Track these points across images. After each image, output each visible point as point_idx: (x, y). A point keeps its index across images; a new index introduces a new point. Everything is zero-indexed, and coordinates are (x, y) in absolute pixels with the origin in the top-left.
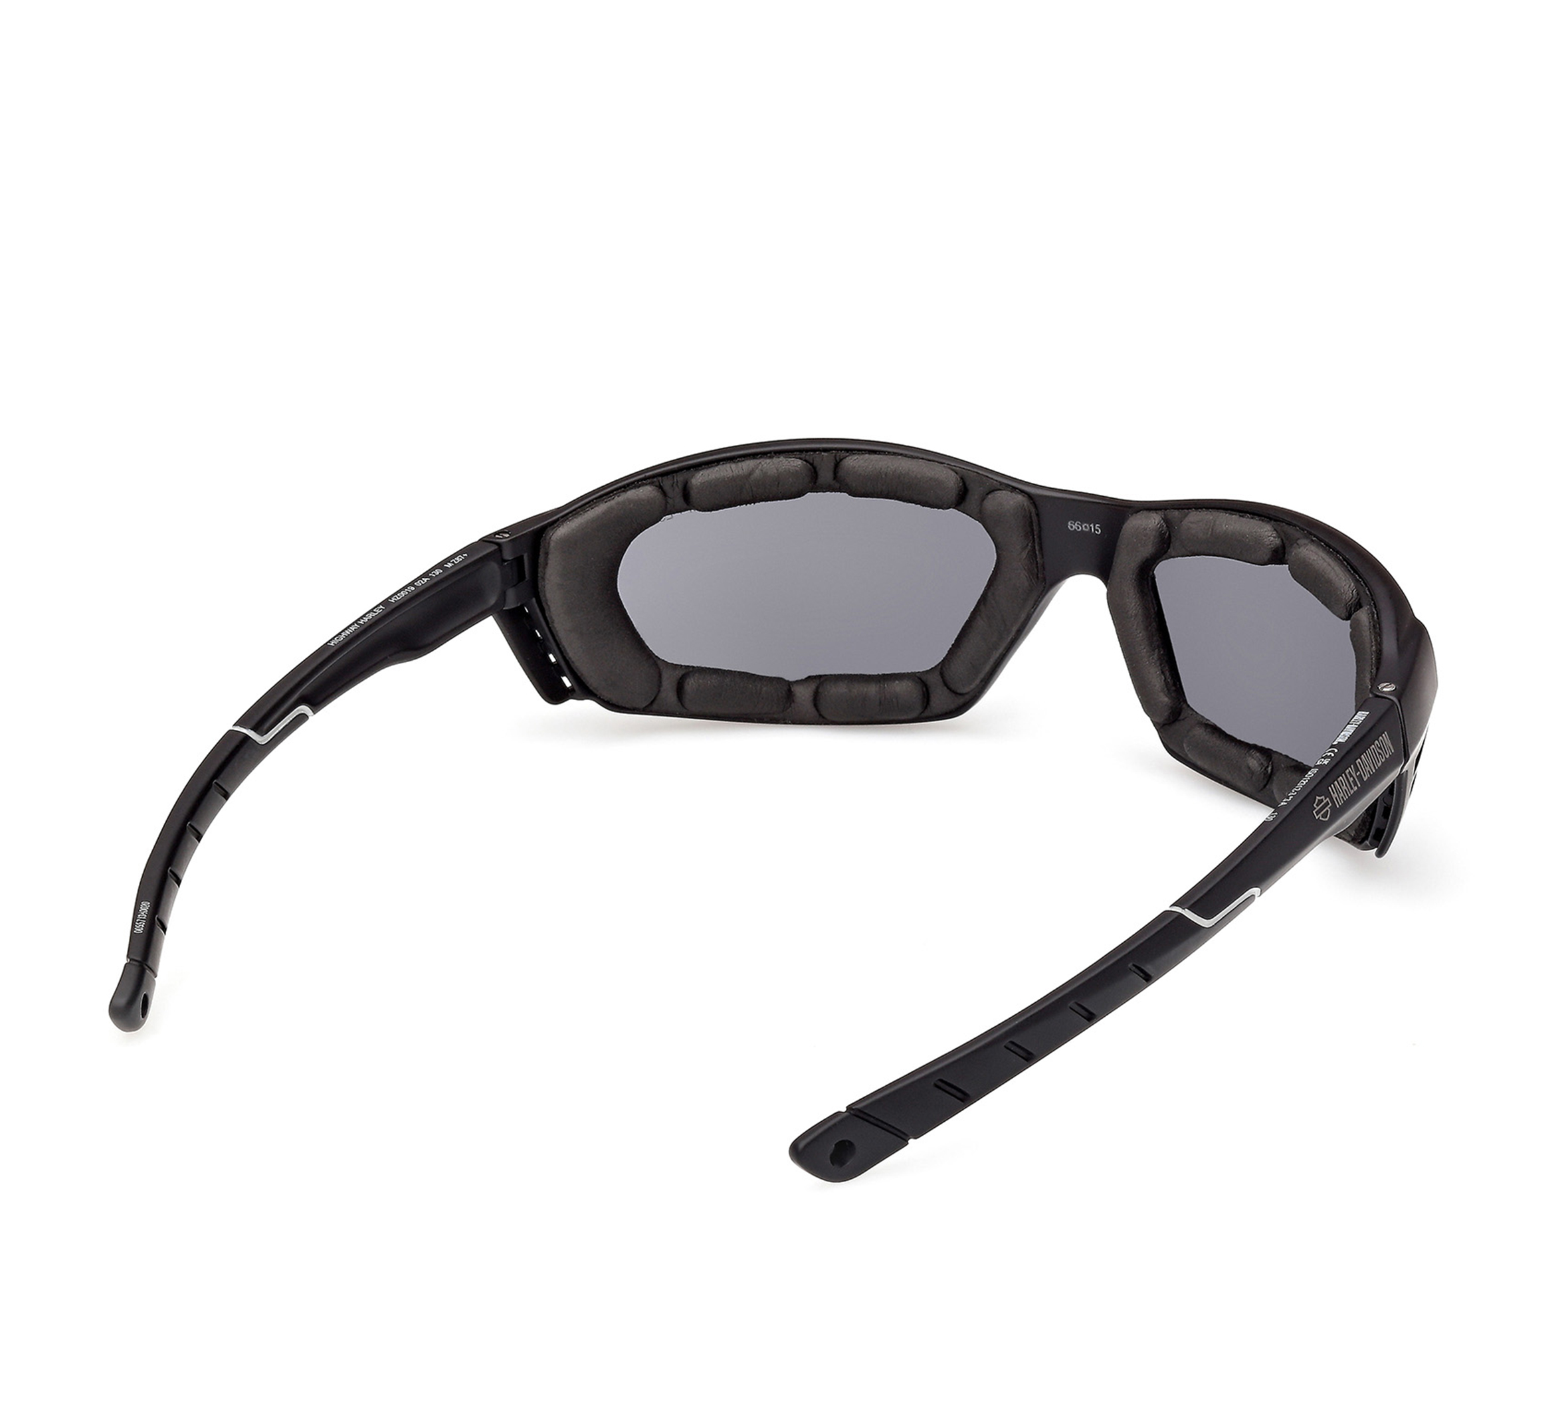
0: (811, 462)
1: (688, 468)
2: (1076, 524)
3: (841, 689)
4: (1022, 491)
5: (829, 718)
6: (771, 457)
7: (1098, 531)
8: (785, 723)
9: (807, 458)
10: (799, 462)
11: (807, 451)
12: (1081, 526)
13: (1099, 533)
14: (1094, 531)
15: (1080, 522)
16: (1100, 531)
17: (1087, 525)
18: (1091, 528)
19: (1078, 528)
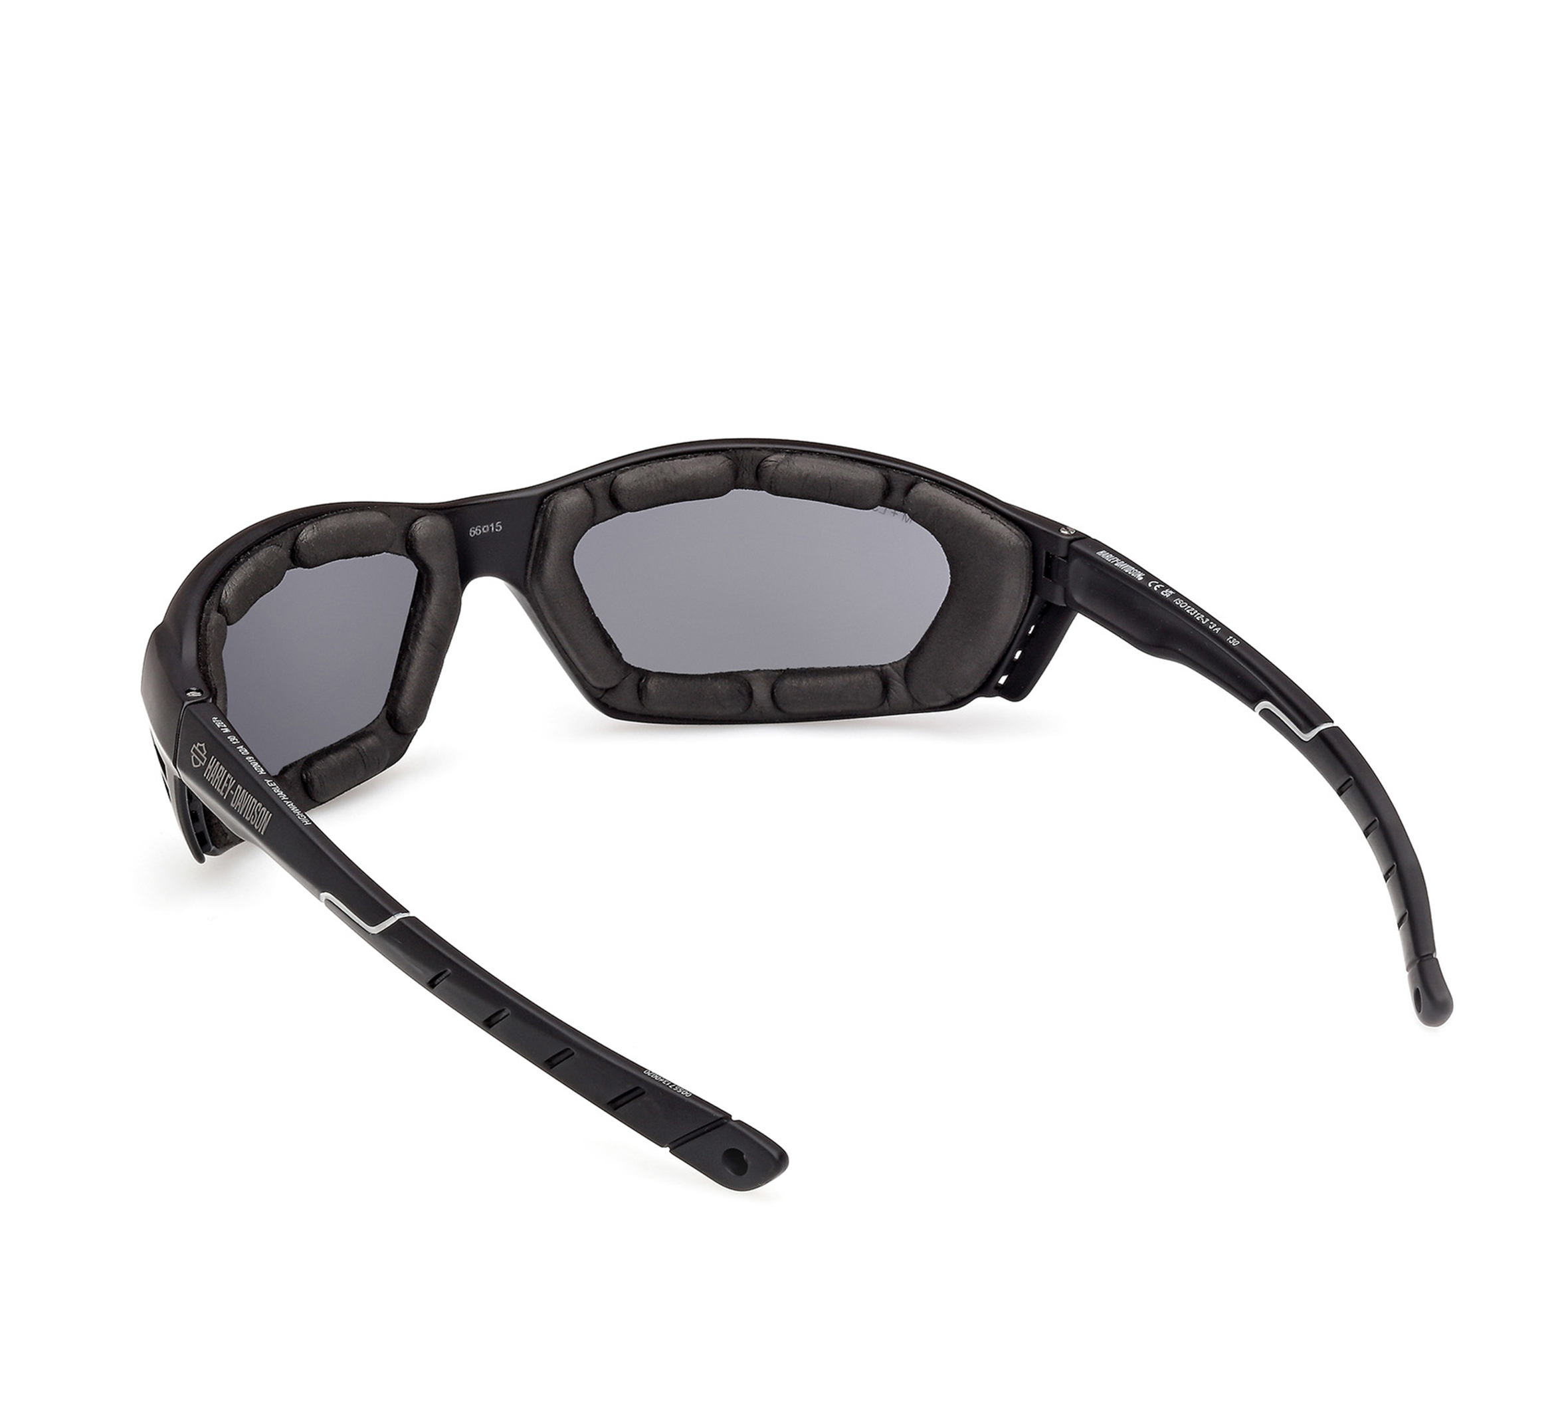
2: (476, 530)
12: (481, 530)
13: (500, 530)
14: (495, 530)
15: (480, 527)
16: (501, 528)
17: (487, 526)
18: (491, 527)
19: (478, 532)
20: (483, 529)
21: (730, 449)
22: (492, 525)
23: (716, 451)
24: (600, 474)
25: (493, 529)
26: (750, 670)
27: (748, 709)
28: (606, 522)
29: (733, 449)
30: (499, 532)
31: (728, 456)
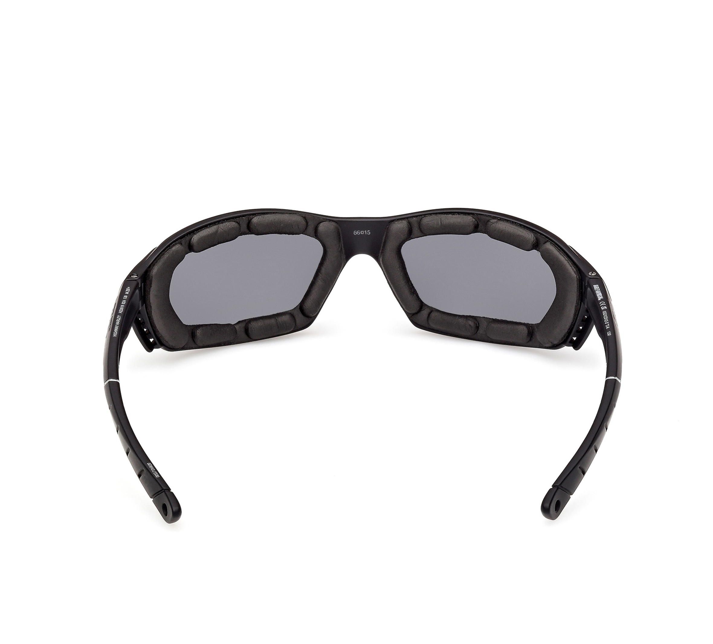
0: (239, 222)
1: (190, 233)
2: (357, 232)
3: (260, 323)
4: (333, 221)
5: (254, 338)
6: (222, 223)
7: (369, 233)
8: (234, 344)
9: (237, 221)
10: (234, 223)
11: (236, 217)
12: (360, 232)
13: (369, 234)
14: (367, 233)
15: (359, 231)
16: (370, 233)
17: (363, 231)
18: (365, 232)
19: (359, 233)
20: (361, 232)
21: (475, 213)
22: (365, 231)
23: (469, 214)
24: (417, 216)
25: (366, 233)
26: (481, 316)
27: (475, 334)
28: (418, 238)
29: (477, 214)
30: (369, 235)
31: (473, 217)
